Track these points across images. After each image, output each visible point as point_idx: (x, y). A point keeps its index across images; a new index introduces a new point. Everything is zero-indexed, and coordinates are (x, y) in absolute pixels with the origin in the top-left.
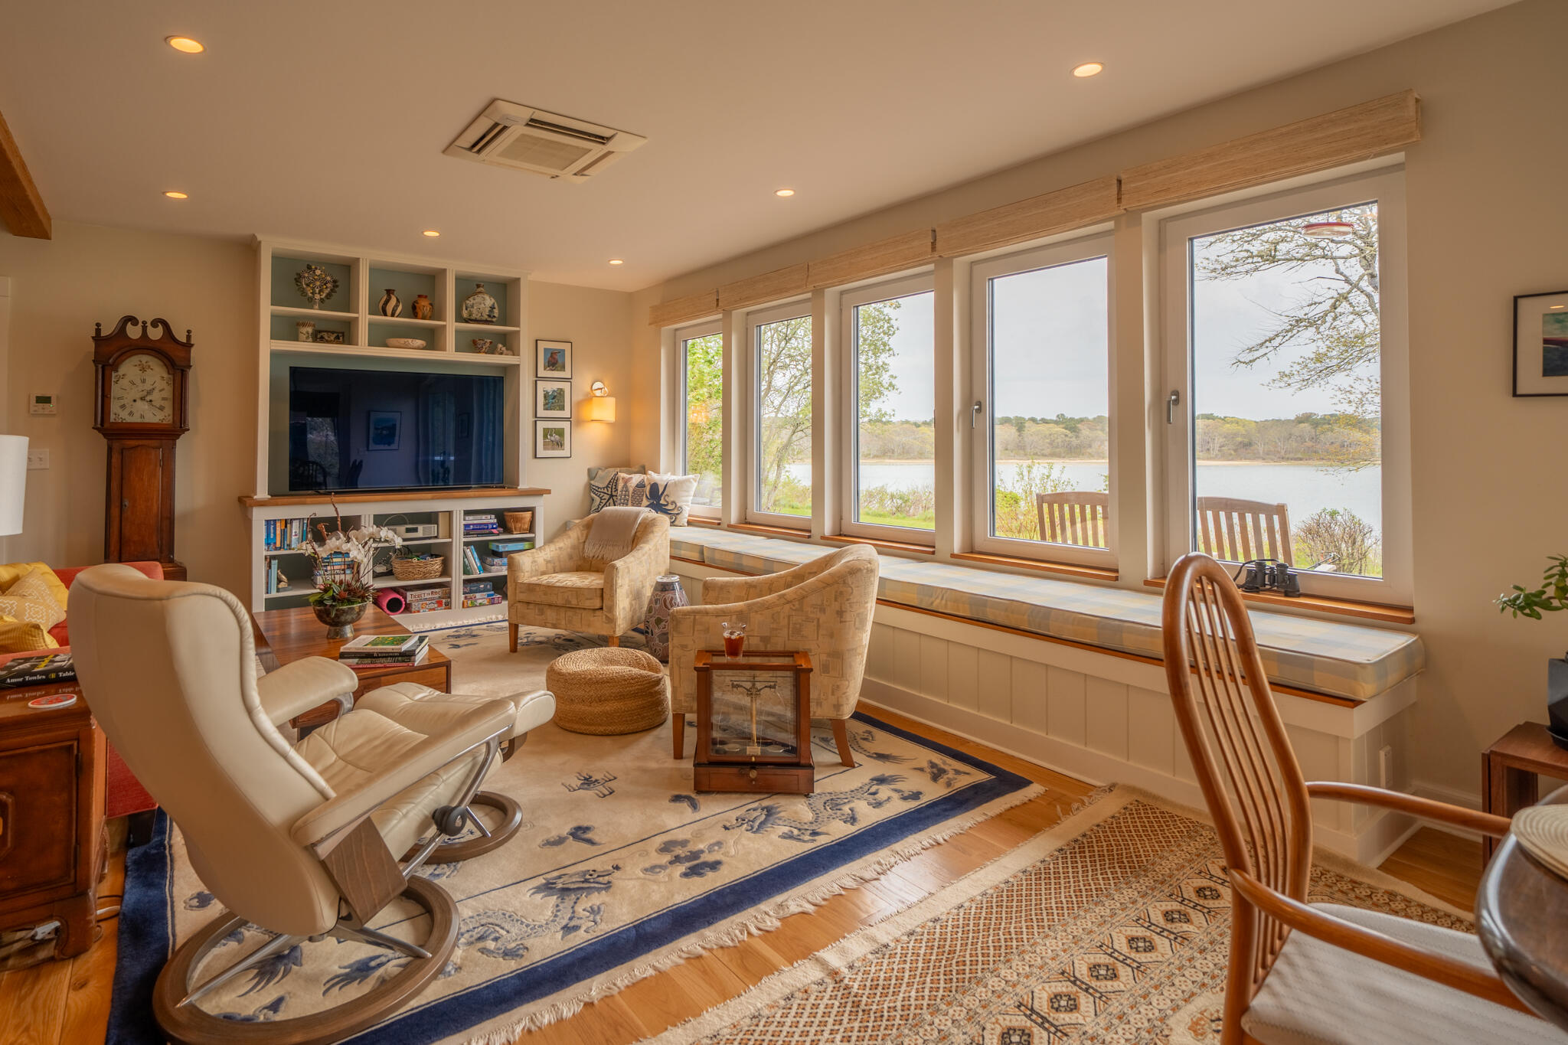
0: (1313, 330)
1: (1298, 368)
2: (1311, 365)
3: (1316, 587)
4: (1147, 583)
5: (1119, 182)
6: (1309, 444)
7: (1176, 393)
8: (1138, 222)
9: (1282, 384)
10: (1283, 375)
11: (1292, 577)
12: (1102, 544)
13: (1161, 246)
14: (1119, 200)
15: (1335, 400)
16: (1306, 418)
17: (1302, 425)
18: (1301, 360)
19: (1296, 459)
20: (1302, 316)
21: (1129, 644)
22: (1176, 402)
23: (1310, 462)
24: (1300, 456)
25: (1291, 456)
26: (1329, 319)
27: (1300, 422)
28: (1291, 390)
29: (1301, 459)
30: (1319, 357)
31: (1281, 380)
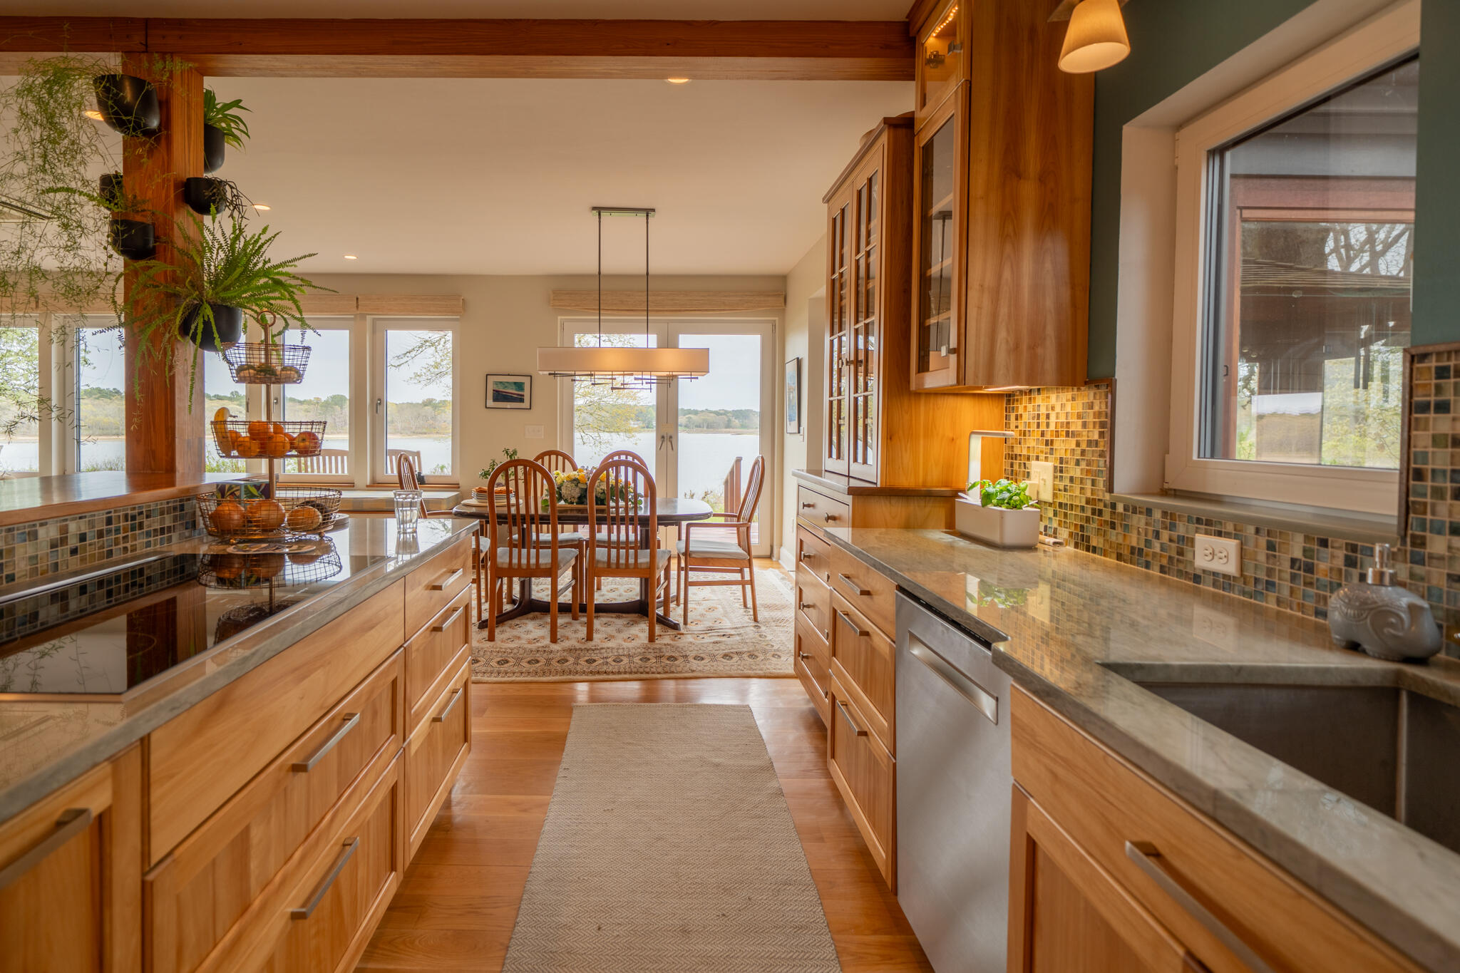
0: (433, 348)
1: (425, 371)
2: (432, 370)
3: (432, 480)
4: (367, 486)
5: (357, 299)
6: (431, 422)
7: (380, 400)
8: (365, 319)
9: (416, 381)
10: (417, 375)
11: (423, 477)
12: (346, 472)
13: (374, 332)
14: (357, 307)
15: (444, 394)
16: (428, 403)
17: (426, 408)
18: (427, 366)
19: (421, 433)
20: (427, 338)
21: (366, 507)
22: (380, 404)
23: (431, 435)
24: (424, 431)
25: (420, 431)
26: (442, 343)
27: (426, 405)
28: (420, 386)
29: (425, 433)
30: (437, 366)
31: (415, 378)
